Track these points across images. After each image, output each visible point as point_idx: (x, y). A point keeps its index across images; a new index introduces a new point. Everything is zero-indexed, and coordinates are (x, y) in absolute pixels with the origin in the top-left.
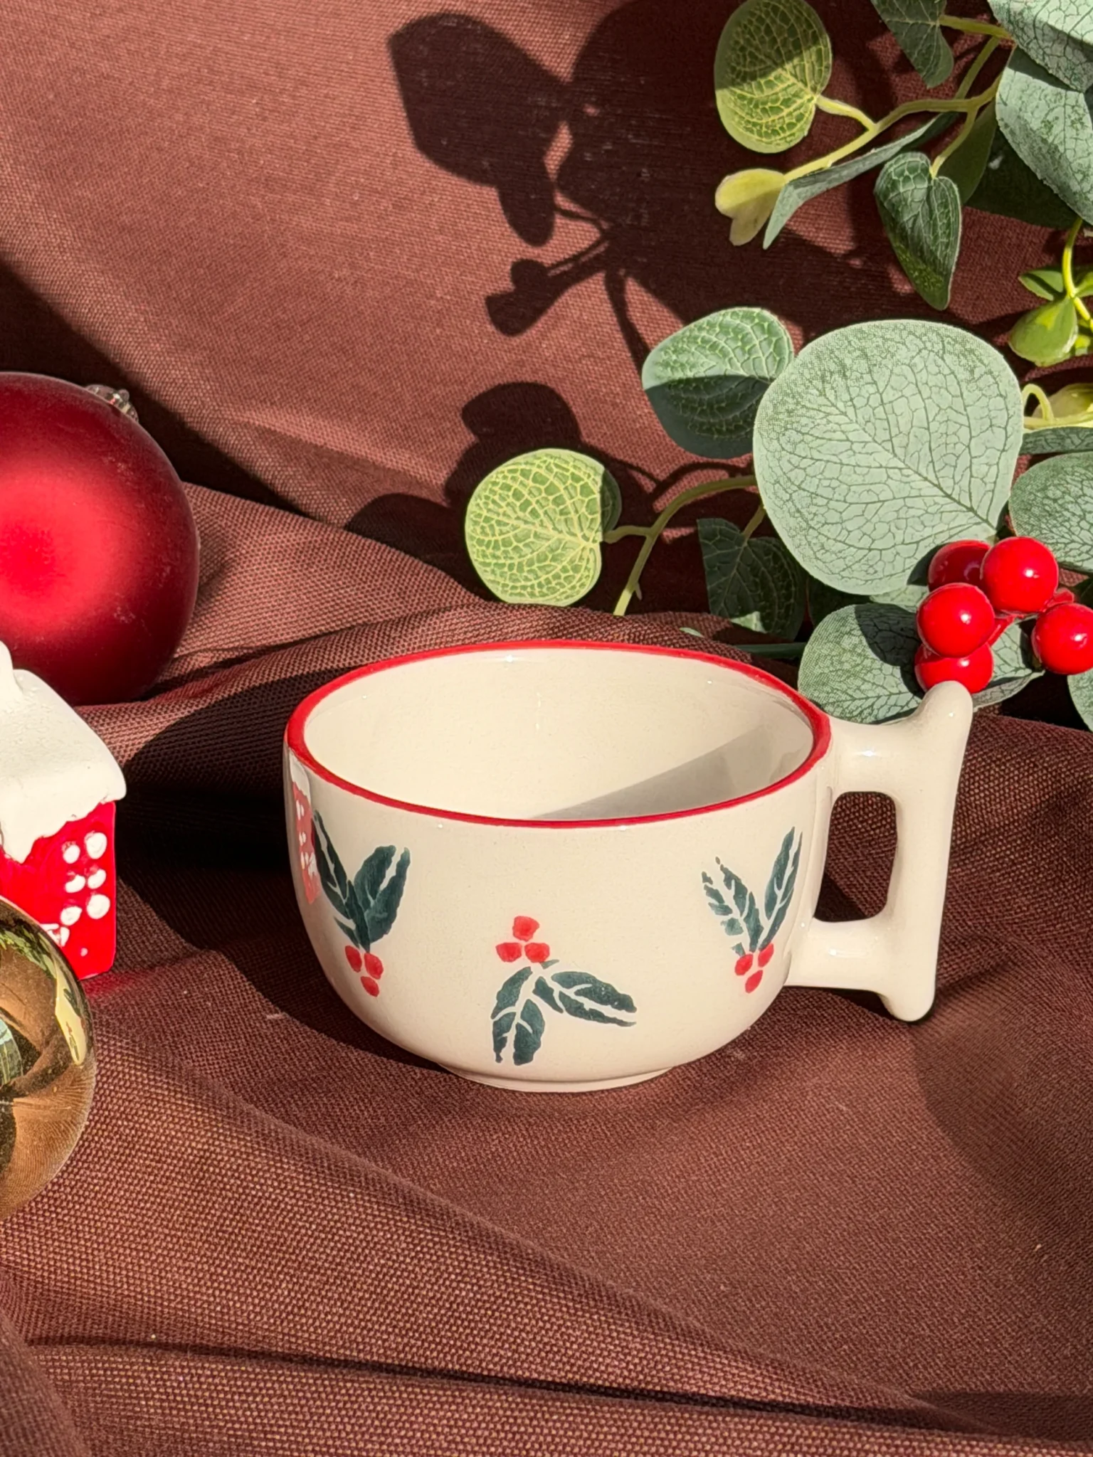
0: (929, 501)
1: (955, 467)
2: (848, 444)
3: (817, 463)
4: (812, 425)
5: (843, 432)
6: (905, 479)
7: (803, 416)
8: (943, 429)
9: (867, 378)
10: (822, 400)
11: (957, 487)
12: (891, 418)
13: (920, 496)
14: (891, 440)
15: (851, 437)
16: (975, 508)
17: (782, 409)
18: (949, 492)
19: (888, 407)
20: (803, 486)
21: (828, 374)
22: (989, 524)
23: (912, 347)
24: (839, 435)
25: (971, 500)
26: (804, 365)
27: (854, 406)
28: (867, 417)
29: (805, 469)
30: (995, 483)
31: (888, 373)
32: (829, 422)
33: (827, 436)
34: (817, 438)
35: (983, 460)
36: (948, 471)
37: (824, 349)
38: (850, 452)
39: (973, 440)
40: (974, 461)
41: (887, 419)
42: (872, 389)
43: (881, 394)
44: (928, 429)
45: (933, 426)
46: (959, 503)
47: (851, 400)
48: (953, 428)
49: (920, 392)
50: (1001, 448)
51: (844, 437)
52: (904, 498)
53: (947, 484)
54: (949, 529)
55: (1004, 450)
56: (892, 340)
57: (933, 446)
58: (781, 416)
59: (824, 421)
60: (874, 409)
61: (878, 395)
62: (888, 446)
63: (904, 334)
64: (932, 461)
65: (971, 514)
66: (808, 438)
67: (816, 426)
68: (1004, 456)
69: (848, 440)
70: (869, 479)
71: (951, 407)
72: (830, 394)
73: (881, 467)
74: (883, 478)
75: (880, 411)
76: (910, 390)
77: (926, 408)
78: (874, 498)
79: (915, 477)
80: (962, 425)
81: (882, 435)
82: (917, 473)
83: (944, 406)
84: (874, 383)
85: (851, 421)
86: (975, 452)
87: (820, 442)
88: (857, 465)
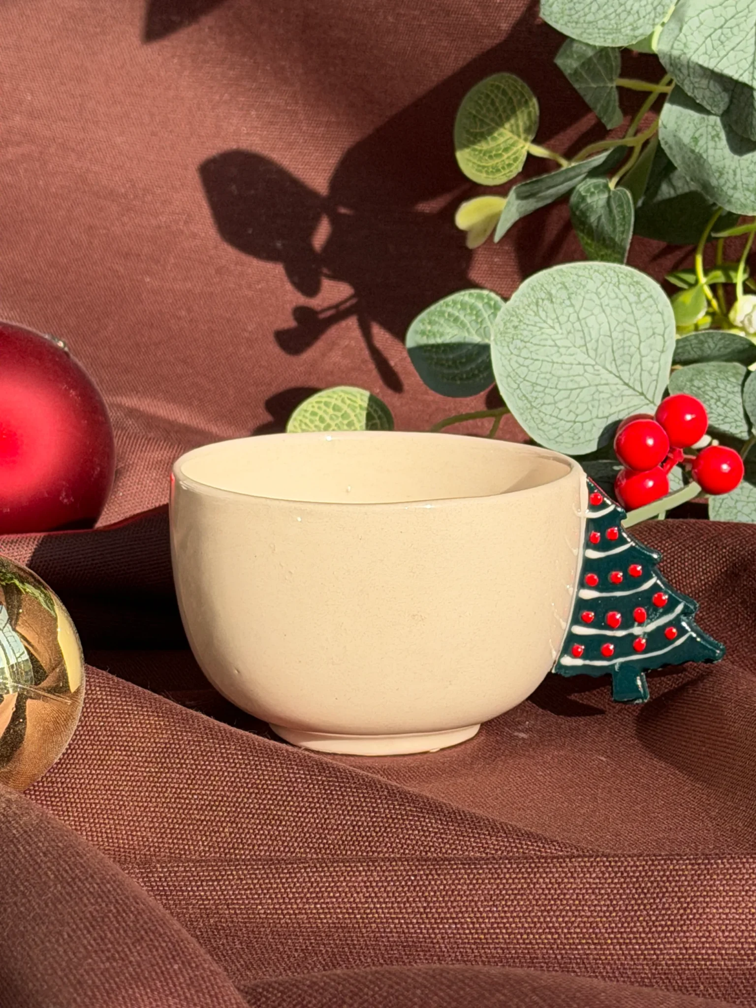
1: (630, 363)
4: (530, 336)
8: (621, 337)
10: (537, 319)
14: (585, 345)
15: (558, 343)
16: (645, 393)
17: (509, 325)
18: (627, 381)
19: (583, 322)
20: (527, 378)
24: (550, 342)
30: (658, 375)
31: (581, 298)
32: (542, 333)
34: (535, 345)
35: (649, 358)
37: (537, 283)
38: (558, 354)
39: (642, 345)
40: (644, 359)
41: (583, 331)
42: (571, 310)
44: (611, 336)
45: (614, 335)
46: (634, 389)
47: (557, 318)
48: (627, 335)
52: (597, 385)
53: (625, 376)
54: (628, 408)
57: (615, 348)
60: (573, 324)
61: (575, 315)
62: (584, 349)
63: (592, 271)
64: (615, 360)
67: (534, 336)
68: (663, 356)
69: (556, 345)
70: (572, 372)
71: (625, 321)
72: (542, 314)
73: (579, 364)
74: (581, 372)
75: (577, 325)
76: (597, 310)
77: (609, 323)
78: (576, 386)
79: (603, 371)
80: (634, 333)
81: (579, 342)
82: (605, 368)
83: (621, 321)
84: (572, 305)
85: (558, 333)
86: (644, 352)
87: (537, 347)
88: (564, 363)
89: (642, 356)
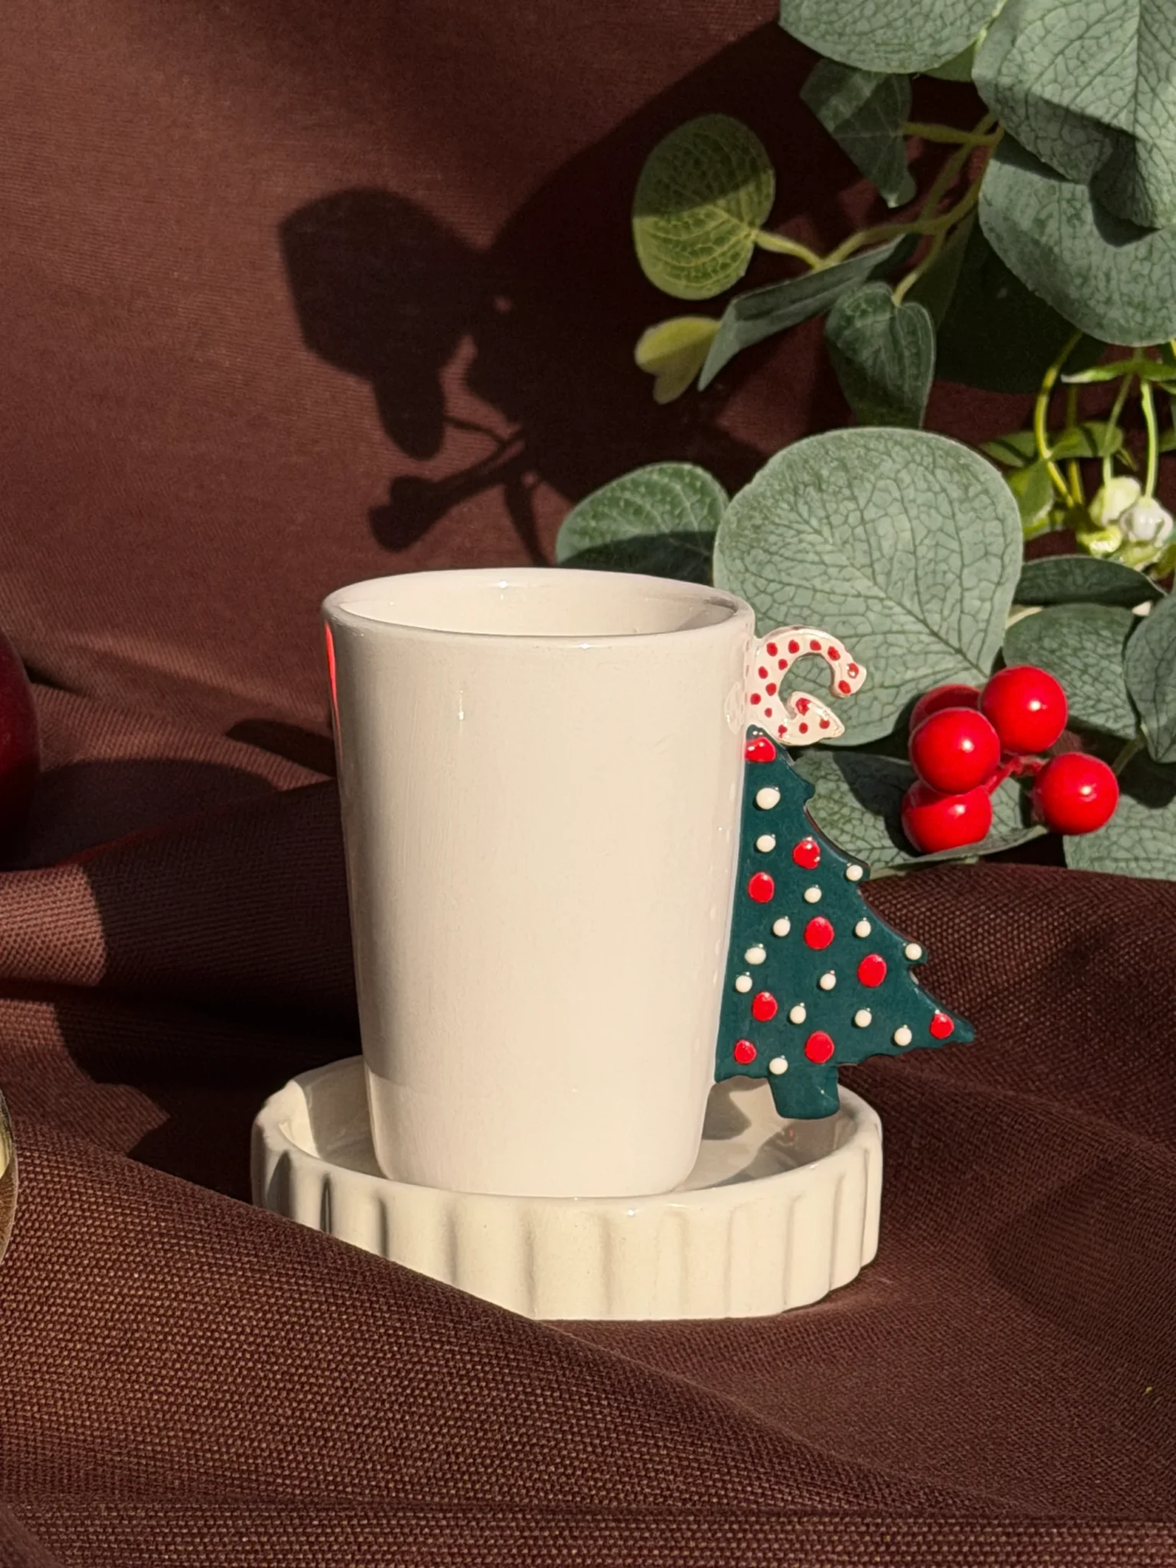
0: (913, 638)
1: (944, 600)
2: (823, 567)
3: (787, 588)
4: (781, 544)
5: (817, 553)
6: (887, 611)
7: (772, 532)
8: (931, 555)
9: (847, 492)
10: (793, 516)
11: (945, 625)
12: (873, 539)
13: (903, 632)
14: (871, 565)
15: (827, 558)
16: (964, 649)
17: (748, 524)
18: (936, 629)
19: (868, 526)
20: (770, 614)
21: (801, 487)
22: (980, 671)
23: (898, 459)
25: (960, 640)
26: (773, 475)
27: (830, 524)
28: (845, 538)
29: (772, 594)
30: (988, 621)
31: (869, 486)
32: (801, 541)
33: (799, 556)
34: (787, 558)
35: (976, 593)
36: (934, 605)
37: (797, 458)
38: (825, 578)
39: (966, 571)
40: (967, 594)
41: (868, 541)
42: (851, 505)
43: (862, 512)
44: (914, 553)
45: (922, 551)
46: (947, 643)
47: (828, 517)
48: (942, 553)
49: (906, 511)
50: (996, 579)
51: (816, 559)
52: (885, 633)
53: (934, 619)
54: (934, 673)
55: (999, 584)
56: (875, 450)
57: (920, 573)
58: (747, 532)
59: (795, 540)
60: (853, 528)
61: (858, 513)
62: (869, 571)
63: (890, 443)
64: (918, 593)
65: (959, 657)
66: (776, 558)
67: (786, 545)
68: (1000, 590)
69: (823, 562)
70: (845, 609)
71: (941, 530)
72: (804, 510)
73: (859, 595)
74: (862, 609)
75: (860, 530)
76: (895, 509)
77: (912, 530)
78: (852, 632)
79: (898, 609)
80: (953, 551)
81: (861, 559)
82: (900, 604)
83: (934, 527)
84: (854, 498)
85: (826, 541)
86: (967, 584)
87: (789, 564)
88: (833, 592)
89: (964, 590)
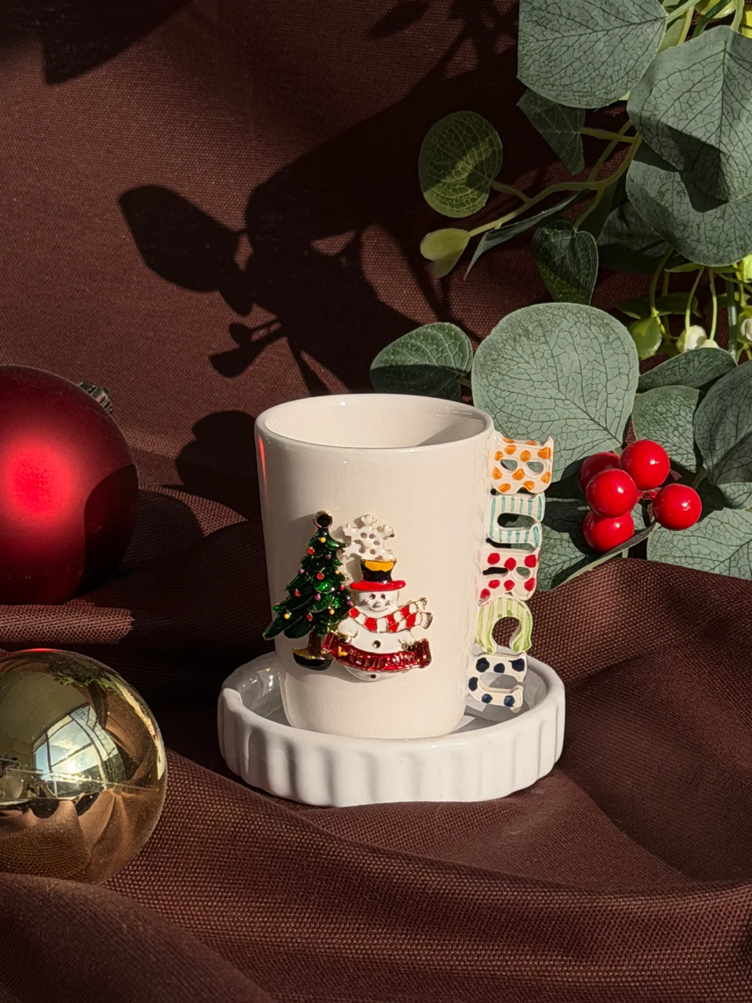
0: (581, 422)
1: (597, 400)
2: (531, 382)
3: (512, 394)
5: (528, 374)
6: (566, 407)
7: (502, 363)
8: (590, 375)
9: (543, 339)
10: (514, 354)
11: (598, 413)
12: (558, 366)
13: (575, 418)
14: (557, 381)
15: (533, 377)
16: (608, 428)
17: (489, 358)
18: (593, 417)
19: (555, 358)
21: (518, 337)
22: (617, 440)
23: (571, 321)
24: (526, 376)
25: (606, 422)
26: (502, 330)
27: (534, 357)
28: (542, 365)
29: (504, 398)
31: (555, 336)
32: (519, 368)
33: (518, 376)
34: (512, 378)
35: (614, 395)
36: (593, 403)
37: (515, 320)
38: (532, 388)
39: (609, 382)
42: (545, 347)
43: (551, 350)
44: (581, 374)
45: (584, 372)
46: (599, 424)
47: (533, 354)
48: (596, 373)
49: (576, 350)
50: (625, 388)
51: (528, 378)
52: (566, 419)
53: (591, 411)
54: (592, 442)
55: (627, 390)
56: (558, 315)
57: (584, 386)
58: (489, 363)
59: (516, 367)
60: (547, 360)
62: (556, 385)
64: (583, 396)
65: (606, 432)
66: (506, 377)
67: (511, 370)
68: (627, 393)
70: (544, 406)
71: (595, 360)
72: (519, 349)
73: (551, 398)
74: (553, 406)
75: (551, 361)
76: (569, 349)
77: (579, 360)
78: (548, 419)
80: (602, 372)
81: (552, 377)
82: (573, 403)
83: (591, 359)
84: (547, 343)
85: (533, 368)
86: (609, 391)
87: (513, 381)
88: (537, 396)
89: (608, 394)
